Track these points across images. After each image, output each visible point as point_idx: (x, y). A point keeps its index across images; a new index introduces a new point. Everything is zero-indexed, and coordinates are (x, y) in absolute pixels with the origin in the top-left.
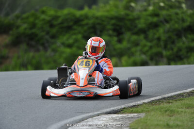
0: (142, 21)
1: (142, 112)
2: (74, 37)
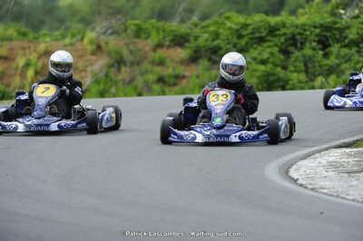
0: (354, 30)
2: (268, 50)
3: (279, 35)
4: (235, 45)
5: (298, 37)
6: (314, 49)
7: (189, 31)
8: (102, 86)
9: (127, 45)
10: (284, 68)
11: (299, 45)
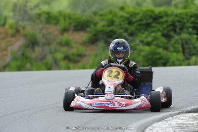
2: (153, 34)
3: (162, 23)
4: (126, 30)
5: (177, 24)
6: (190, 33)
7: (89, 19)
8: (19, 63)
10: (166, 49)
11: (178, 30)
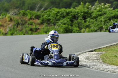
1: (103, 51)
2: (66, 20)
3: (70, 15)
4: (55, 18)
5: (76, 16)
6: (81, 20)
7: (40, 14)
8: (12, 32)
9: (20, 18)
10: (72, 26)
11: (76, 18)
